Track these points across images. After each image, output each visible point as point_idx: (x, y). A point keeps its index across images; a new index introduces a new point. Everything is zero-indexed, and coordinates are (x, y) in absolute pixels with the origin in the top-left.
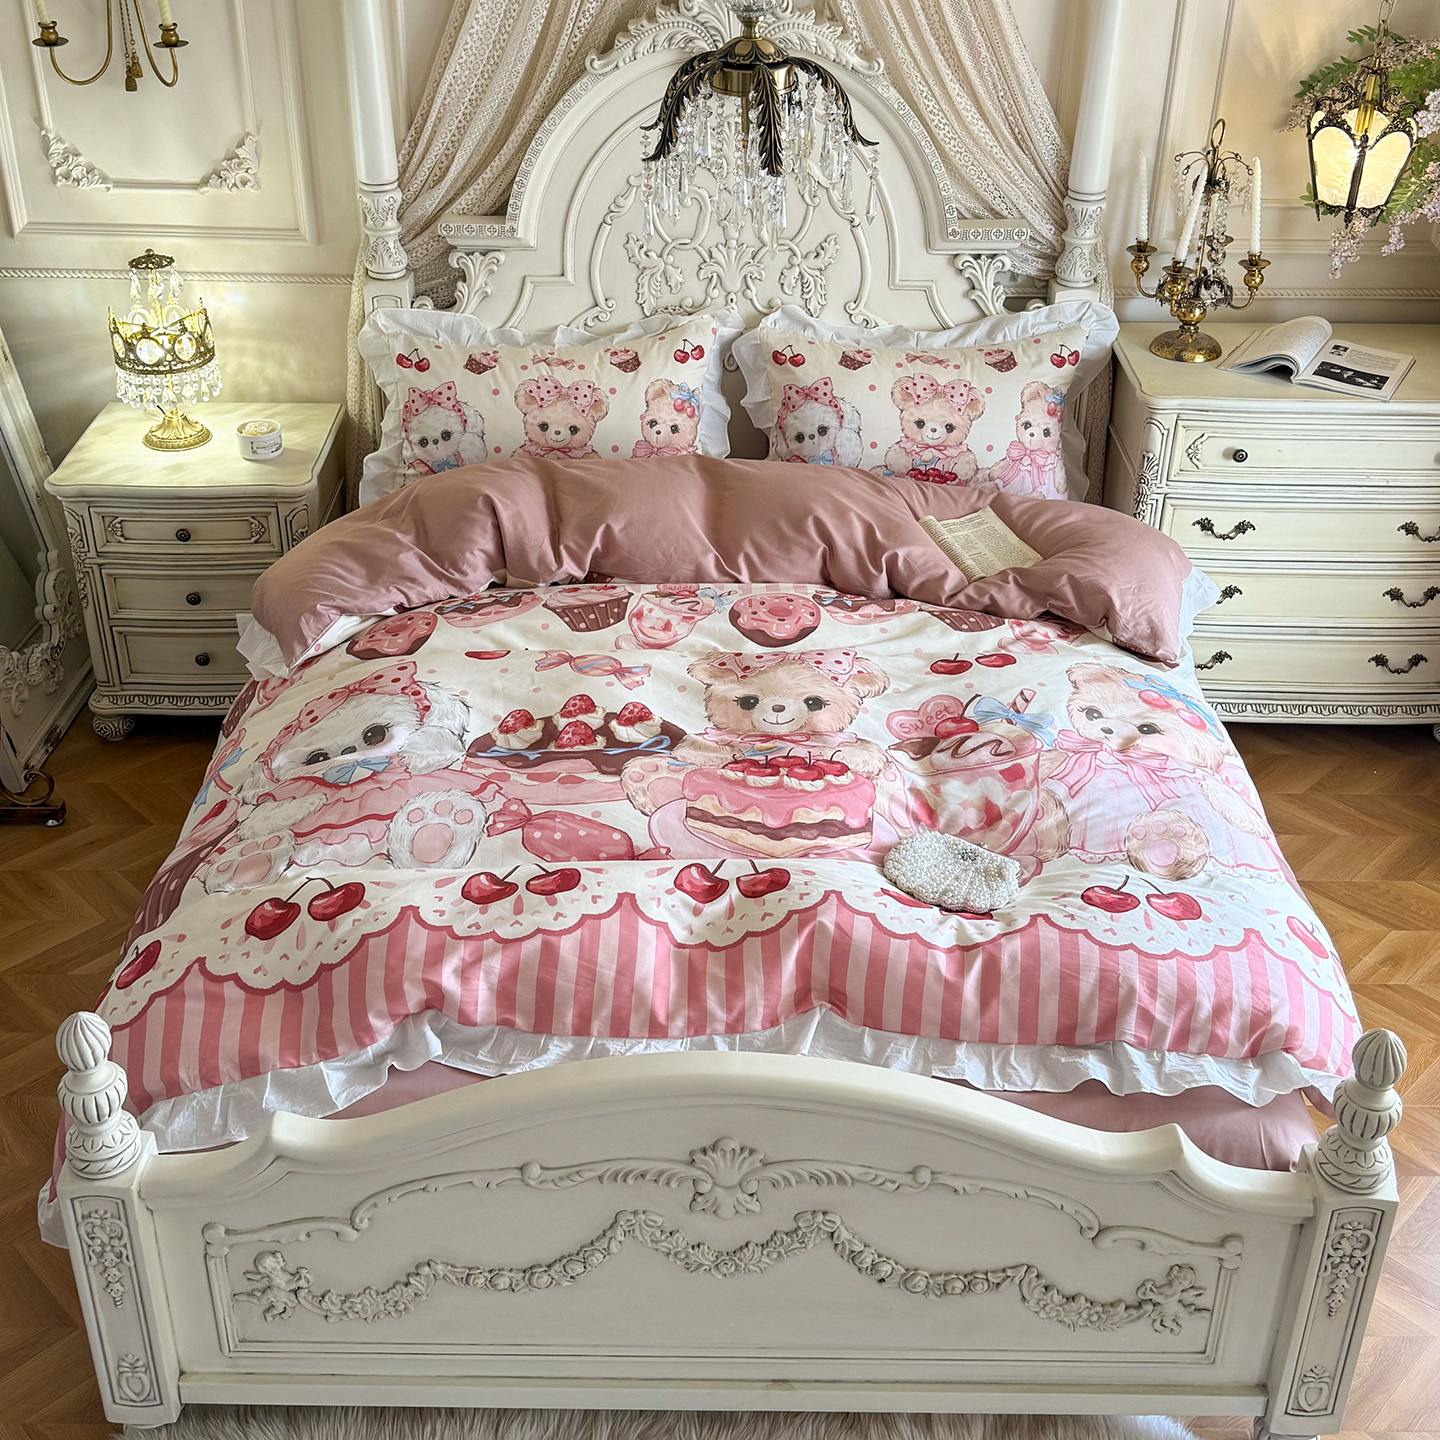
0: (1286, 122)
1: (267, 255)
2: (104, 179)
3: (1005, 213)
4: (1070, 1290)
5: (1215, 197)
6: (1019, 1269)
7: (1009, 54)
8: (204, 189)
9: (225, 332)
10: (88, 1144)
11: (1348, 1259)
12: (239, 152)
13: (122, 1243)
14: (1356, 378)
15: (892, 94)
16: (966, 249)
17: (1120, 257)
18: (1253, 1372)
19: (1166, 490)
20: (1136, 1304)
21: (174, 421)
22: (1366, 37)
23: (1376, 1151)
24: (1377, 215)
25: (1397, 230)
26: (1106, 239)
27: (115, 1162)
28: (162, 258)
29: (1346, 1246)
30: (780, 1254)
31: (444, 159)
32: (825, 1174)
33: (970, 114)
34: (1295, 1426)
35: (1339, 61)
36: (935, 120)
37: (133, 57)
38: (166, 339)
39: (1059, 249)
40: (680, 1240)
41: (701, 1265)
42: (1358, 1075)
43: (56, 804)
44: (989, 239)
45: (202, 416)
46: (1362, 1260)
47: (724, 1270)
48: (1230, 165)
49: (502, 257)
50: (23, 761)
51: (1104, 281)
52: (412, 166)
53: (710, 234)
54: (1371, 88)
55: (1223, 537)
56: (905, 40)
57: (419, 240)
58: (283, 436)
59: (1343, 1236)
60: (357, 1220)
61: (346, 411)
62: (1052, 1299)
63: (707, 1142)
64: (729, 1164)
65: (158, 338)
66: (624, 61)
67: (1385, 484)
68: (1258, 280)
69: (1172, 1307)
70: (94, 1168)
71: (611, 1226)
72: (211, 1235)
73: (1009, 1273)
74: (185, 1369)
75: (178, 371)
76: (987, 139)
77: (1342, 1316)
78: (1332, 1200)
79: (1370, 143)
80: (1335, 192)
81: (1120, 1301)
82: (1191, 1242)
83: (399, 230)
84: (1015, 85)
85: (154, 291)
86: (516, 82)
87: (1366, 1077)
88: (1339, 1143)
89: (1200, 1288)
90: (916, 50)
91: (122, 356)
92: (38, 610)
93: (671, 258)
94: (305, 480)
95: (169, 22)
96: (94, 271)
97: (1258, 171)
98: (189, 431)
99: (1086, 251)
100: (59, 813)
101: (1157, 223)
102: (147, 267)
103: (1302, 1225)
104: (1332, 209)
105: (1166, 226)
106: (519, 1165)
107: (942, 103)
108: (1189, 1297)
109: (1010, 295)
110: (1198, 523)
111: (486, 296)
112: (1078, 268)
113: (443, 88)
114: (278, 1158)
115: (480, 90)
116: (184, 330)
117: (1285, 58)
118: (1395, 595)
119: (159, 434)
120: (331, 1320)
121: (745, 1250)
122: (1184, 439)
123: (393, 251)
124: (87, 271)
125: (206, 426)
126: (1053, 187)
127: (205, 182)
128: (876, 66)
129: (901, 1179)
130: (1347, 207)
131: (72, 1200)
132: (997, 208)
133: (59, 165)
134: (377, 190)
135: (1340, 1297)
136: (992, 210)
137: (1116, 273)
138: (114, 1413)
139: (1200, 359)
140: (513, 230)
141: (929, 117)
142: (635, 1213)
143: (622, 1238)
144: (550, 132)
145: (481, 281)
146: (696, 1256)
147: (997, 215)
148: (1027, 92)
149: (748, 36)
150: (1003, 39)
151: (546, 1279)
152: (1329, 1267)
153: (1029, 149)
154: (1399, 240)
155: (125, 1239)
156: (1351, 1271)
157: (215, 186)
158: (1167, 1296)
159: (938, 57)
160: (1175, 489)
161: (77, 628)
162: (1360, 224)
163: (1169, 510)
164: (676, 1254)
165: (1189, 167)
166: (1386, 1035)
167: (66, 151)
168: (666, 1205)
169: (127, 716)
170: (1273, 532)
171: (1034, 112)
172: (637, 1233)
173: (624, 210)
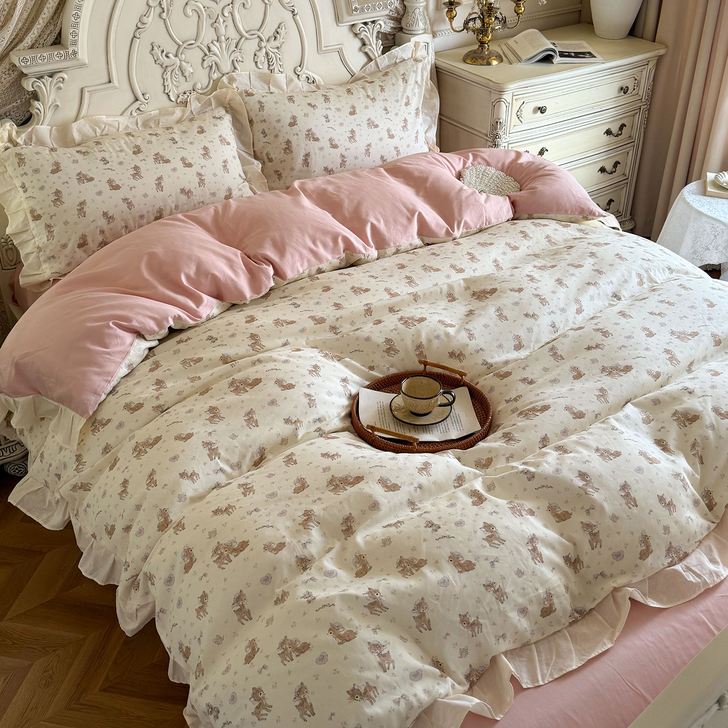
14: (578, 55)
19: (509, 139)
44: (375, 11)
49: (66, 76)
53: (207, 35)
67: (600, 110)
68: (523, 9)
93: (183, 56)
111: (57, 106)
112: (418, 22)
118: (603, 170)
122: (516, 107)
140: (75, 53)
160: (512, 138)
170: (555, 151)
173: (147, 26)
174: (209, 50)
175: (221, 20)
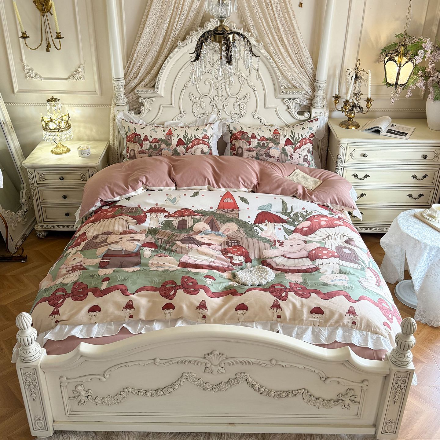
0: (378, 61)
1: (87, 99)
2: (40, 77)
3: (297, 87)
4: (317, 396)
5: (358, 81)
6: (302, 390)
7: (298, 41)
8: (69, 80)
9: (75, 121)
10: (25, 352)
11: (400, 387)
12: (79, 69)
13: (36, 382)
14: (399, 133)
15: (265, 52)
16: (286, 97)
17: (331, 99)
18: (371, 421)
19: (344, 165)
20: (337, 400)
21: (60, 146)
22: (400, 36)
23: (408, 354)
24: (404, 86)
25: (410, 91)
26: (327, 94)
27: (33, 357)
28: (56, 99)
29: (399, 383)
30: (231, 385)
31: (137, 71)
32: (244, 361)
33: (288, 59)
34: (384, 437)
35: (393, 43)
36: (277, 60)
37: (49, 42)
38: (57, 122)
39: (313, 97)
40: (202, 382)
41: (208, 389)
42: (402, 332)
43: (24, 256)
44: (293, 94)
45: (68, 145)
46: (404, 387)
47: (215, 390)
48: (362, 72)
49: (154, 99)
50: (15, 244)
51: (326, 106)
52: (128, 73)
53: (213, 93)
54: (402, 50)
55: (360, 179)
56: (269, 37)
57: (130, 95)
58: (91, 150)
59: (398, 380)
60: (105, 375)
61: (109, 144)
62: (312, 399)
63: (209, 352)
64: (216, 358)
65: (55, 122)
66: (188, 43)
67: (407, 164)
68: (370, 105)
69: (347, 401)
70: (27, 359)
71: (181, 377)
72: (62, 379)
73: (299, 391)
74: (55, 420)
75: (60, 131)
76: (293, 66)
77: (398, 404)
78: (395, 369)
79: (402, 65)
80: (392, 80)
81: (332, 399)
82: (353, 382)
83: (124, 91)
84: (300, 50)
85: (54, 108)
86: (158, 49)
87: (405, 332)
88: (397, 352)
89: (356, 396)
90: (272, 40)
91: (44, 127)
92: (20, 201)
93: (202, 100)
94: (97, 162)
95: (59, 31)
96: (37, 103)
97: (370, 74)
98: (64, 149)
99: (321, 97)
100: (25, 259)
101: (341, 90)
102: (52, 101)
103: (386, 377)
104: (391, 85)
105: (344, 90)
106: (153, 359)
107: (279, 55)
108: (352, 398)
109: (299, 110)
110: (353, 175)
111: (149, 110)
112: (318, 103)
113: (137, 51)
114: (81, 356)
115: (148, 51)
116: (62, 119)
117: (377, 42)
118: (410, 196)
119: (55, 150)
120: (98, 405)
121: (221, 384)
122: (349, 151)
123: (123, 97)
124: (35, 103)
125: (69, 147)
126: (311, 79)
127: (69, 78)
128: (261, 44)
129: (267, 363)
130: (395, 84)
131: (20, 369)
132: (295, 85)
133: (27, 73)
134: (118, 79)
135: (397, 398)
136: (294, 86)
137: (329, 104)
138: (34, 433)
139: (353, 128)
140: (157, 91)
141: (275, 59)
142: (188, 373)
143: (184, 381)
144: (168, 63)
145: (148, 106)
146: (206, 386)
147: (295, 87)
148: (304, 52)
149: (221, 25)
150: (297, 37)
151: (161, 393)
152: (394, 389)
153: (304, 68)
154: (410, 93)
155: (36, 381)
156: (401, 390)
157: (72, 79)
158: (346, 398)
159: (278, 42)
160: (347, 165)
161: (32, 206)
162: (399, 89)
163: (345, 171)
164: (200, 385)
165: (350, 73)
166: (411, 319)
167: (29, 69)
168: (197, 371)
169: (45, 231)
170: (375, 178)
171: (306, 58)
172: (189, 379)
173: (189, 86)
174: (214, 99)
175: (220, 88)
